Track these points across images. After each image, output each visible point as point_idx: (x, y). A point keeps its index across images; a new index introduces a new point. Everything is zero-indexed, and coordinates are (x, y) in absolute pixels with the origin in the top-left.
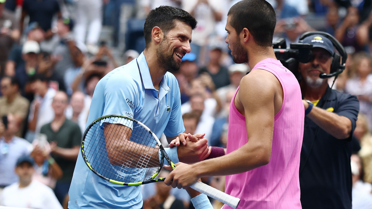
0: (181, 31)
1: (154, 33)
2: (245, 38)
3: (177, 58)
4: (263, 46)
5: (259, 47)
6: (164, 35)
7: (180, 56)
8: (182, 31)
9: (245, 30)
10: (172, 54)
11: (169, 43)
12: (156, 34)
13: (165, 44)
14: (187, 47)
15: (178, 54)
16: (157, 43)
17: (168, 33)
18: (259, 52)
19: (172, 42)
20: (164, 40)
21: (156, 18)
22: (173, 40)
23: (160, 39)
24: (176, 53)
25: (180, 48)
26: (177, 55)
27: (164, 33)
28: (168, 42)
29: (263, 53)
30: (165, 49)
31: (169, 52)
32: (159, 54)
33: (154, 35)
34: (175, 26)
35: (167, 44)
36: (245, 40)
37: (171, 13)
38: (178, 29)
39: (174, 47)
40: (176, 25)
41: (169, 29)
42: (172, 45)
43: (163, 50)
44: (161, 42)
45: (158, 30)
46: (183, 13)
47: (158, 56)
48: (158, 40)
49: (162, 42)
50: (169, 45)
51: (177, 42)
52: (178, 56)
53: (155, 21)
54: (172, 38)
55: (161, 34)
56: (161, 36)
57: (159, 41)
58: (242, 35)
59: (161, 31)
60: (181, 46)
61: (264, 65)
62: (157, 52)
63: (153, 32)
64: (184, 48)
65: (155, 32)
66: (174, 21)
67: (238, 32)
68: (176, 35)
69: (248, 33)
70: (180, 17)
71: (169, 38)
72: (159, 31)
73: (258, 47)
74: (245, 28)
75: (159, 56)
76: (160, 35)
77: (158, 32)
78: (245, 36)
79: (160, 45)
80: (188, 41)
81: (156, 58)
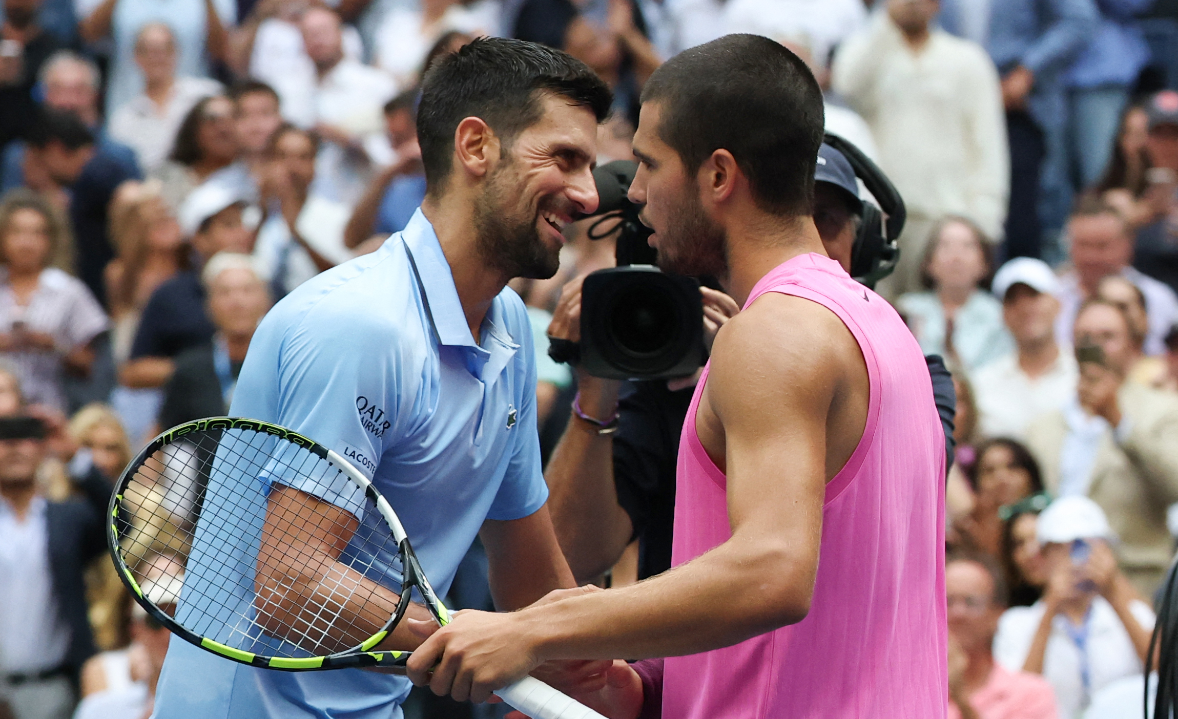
0: (564, 133)
1: (464, 143)
2: (717, 184)
3: (549, 234)
4: (780, 215)
5: (768, 220)
6: (501, 150)
7: (560, 223)
8: (567, 134)
9: (719, 157)
10: (531, 219)
11: (521, 177)
12: (470, 144)
13: (505, 181)
14: (585, 189)
15: (553, 218)
16: (475, 177)
17: (516, 142)
18: (767, 238)
19: (531, 176)
20: (502, 166)
21: (469, 84)
22: (535, 166)
23: (487, 164)
24: (547, 215)
25: (561, 196)
26: (547, 220)
27: (501, 140)
28: (517, 174)
29: (784, 241)
30: (505, 202)
31: (520, 212)
32: (482, 218)
33: (464, 148)
34: (541, 113)
35: (514, 184)
36: (721, 191)
37: (524, 65)
38: (552, 125)
39: (541, 194)
40: (544, 111)
41: (516, 125)
42: (532, 185)
43: (500, 203)
44: (489, 175)
45: (479, 130)
46: (568, 66)
47: (478, 226)
48: (481, 165)
49: (495, 173)
50: (520, 185)
51: (549, 172)
52: (553, 224)
53: (465, 96)
54: (531, 161)
55: (491, 145)
56: (491, 151)
57: (482, 170)
58: (708, 175)
59: (489, 133)
60: (562, 188)
61: (792, 278)
62: (477, 210)
63: (461, 138)
64: (576, 194)
65: (468, 136)
66: (537, 95)
67: (692, 166)
68: (547, 147)
69: (731, 170)
70: (557, 79)
71: (522, 160)
72: (484, 136)
73: (763, 218)
74: (722, 152)
75: (483, 226)
76: (485, 149)
77: (478, 137)
78: (719, 178)
79: (488, 184)
80: (587, 170)
81: (474, 234)
